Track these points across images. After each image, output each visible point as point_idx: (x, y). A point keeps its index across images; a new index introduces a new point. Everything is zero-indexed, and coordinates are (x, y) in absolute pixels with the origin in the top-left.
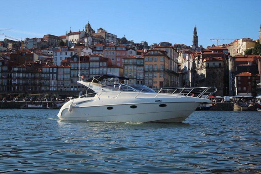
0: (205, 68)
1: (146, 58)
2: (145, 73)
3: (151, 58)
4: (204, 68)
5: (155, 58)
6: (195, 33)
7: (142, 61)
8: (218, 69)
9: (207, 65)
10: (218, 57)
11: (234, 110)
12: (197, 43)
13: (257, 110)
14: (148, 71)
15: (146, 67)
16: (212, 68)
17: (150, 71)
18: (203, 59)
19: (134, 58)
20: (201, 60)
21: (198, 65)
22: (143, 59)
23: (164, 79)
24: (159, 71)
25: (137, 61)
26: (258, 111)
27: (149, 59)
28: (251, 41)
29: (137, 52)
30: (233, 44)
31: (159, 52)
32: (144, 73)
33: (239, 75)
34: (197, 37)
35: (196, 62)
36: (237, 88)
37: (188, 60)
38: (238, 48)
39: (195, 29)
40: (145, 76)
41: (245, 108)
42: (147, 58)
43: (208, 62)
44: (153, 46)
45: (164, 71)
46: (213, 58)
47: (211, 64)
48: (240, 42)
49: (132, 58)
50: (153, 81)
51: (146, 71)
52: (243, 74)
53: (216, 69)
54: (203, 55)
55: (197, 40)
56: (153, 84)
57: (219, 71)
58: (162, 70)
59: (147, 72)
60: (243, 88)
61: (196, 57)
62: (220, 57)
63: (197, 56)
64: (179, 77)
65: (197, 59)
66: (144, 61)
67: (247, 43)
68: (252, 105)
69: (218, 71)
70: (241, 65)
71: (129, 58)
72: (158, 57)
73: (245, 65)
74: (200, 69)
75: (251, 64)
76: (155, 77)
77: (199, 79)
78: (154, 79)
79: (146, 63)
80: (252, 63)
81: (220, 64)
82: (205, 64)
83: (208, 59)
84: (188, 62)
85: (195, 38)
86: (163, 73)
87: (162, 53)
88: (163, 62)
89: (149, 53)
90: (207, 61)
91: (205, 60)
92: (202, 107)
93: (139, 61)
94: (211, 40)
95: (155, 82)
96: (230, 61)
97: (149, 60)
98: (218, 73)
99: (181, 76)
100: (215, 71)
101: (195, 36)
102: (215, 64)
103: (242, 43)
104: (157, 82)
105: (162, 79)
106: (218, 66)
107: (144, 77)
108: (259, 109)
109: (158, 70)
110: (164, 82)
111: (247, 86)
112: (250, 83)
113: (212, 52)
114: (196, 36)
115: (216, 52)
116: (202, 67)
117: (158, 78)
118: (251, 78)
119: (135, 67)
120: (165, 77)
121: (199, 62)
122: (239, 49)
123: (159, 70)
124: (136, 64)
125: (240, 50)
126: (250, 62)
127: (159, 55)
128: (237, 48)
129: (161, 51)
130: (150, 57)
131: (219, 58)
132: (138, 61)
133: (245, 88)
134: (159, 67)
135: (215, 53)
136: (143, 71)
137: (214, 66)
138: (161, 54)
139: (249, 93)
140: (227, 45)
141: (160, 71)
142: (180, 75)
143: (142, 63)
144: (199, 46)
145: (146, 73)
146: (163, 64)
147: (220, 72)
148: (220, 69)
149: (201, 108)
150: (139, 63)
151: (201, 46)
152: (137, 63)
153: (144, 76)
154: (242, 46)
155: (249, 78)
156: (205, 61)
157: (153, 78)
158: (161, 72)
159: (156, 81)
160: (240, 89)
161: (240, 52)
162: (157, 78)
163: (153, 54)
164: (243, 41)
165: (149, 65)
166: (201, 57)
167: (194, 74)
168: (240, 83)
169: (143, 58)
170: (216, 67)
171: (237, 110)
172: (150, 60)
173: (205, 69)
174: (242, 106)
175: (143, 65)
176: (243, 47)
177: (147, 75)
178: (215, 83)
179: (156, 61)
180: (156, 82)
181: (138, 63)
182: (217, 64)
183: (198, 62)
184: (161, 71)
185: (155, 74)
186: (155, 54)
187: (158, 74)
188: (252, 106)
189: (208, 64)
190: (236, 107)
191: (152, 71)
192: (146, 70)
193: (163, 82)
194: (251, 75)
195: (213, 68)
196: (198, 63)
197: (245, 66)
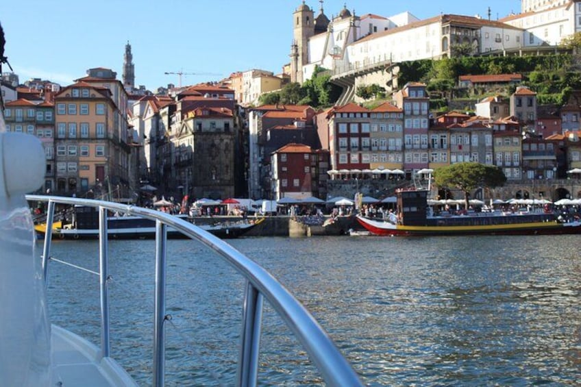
0: (193, 133)
1: (60, 107)
2: (58, 143)
3: (72, 106)
4: (190, 133)
5: (84, 105)
6: (129, 57)
7: (49, 114)
8: (223, 136)
9: (198, 127)
10: (222, 109)
11: (291, 235)
12: (133, 80)
13: (348, 234)
14: (64, 139)
15: (61, 129)
16: (208, 133)
17: (69, 139)
18: (184, 112)
19: (27, 106)
20: (178, 115)
21: (170, 128)
22: (52, 108)
23: (106, 160)
24: (92, 139)
25: (36, 114)
26: (353, 234)
27: (67, 108)
28: (271, 76)
29: (19, 93)
30: (230, 82)
31: (93, 92)
32: (55, 143)
33: (284, 151)
34: (133, 66)
35: (165, 120)
36: (278, 182)
37: (138, 114)
38: (243, 91)
39: (128, 48)
40: (58, 150)
41: (317, 229)
42: (62, 107)
43: (199, 120)
44: (31, 83)
45: (107, 139)
46: (211, 111)
47: (206, 124)
48: (248, 77)
49: (24, 106)
50: (78, 164)
51: (61, 139)
52: (290, 149)
53: (217, 136)
54: (183, 104)
55: (133, 74)
56: (78, 171)
57: (225, 141)
58: (102, 136)
59: (62, 141)
60: (293, 182)
61: (163, 108)
62: (226, 109)
63: (166, 106)
64: (130, 156)
65: (167, 113)
66: (54, 114)
67: (264, 79)
68: (333, 222)
69: (222, 140)
70: (281, 128)
71: (15, 106)
72: (92, 104)
73: (289, 127)
74: (176, 135)
75: (302, 125)
76: (85, 153)
77: (173, 161)
78: (82, 158)
79: (59, 119)
80: (304, 123)
81: (227, 125)
82: (191, 124)
83: (200, 113)
84: (138, 120)
85: (129, 69)
86: (104, 144)
87: (101, 94)
88: (104, 117)
89: (68, 94)
90: (196, 117)
91: (191, 114)
92: (230, 230)
93: (42, 113)
94: (166, 73)
95: (83, 166)
96: (254, 117)
97: (68, 112)
98: (223, 147)
99: (134, 151)
100: (217, 141)
101: (129, 65)
102: (214, 124)
103: (252, 80)
104: (89, 166)
105: (102, 160)
106: (223, 130)
107: (55, 155)
108: (353, 231)
109: (91, 136)
110: (106, 167)
111: (302, 176)
112: (307, 169)
113: (205, 96)
114: (131, 64)
115: (215, 96)
116: (184, 130)
117: (92, 157)
118: (310, 157)
119: (30, 128)
120: (109, 154)
121: (174, 119)
122: (246, 92)
123: (94, 137)
124: (34, 121)
125: (248, 96)
126: (298, 120)
127: (93, 99)
128: (241, 91)
129: (99, 90)
130: (70, 104)
131: (225, 111)
132: (38, 113)
133: (296, 182)
134: (92, 130)
135: (213, 99)
136: (52, 140)
137: (213, 130)
138: (98, 95)
139: (305, 193)
140: (216, 83)
141: (97, 139)
142: (132, 150)
143: (48, 118)
144: (138, 88)
145: (60, 143)
146: (104, 121)
147: (227, 143)
148: (227, 136)
149: (227, 232)
150: (42, 119)
151: (142, 88)
152: (35, 117)
153: (55, 151)
154: (252, 87)
155: (306, 157)
156: (192, 118)
157: (79, 156)
158: (99, 141)
159: (87, 164)
160: (285, 184)
161: (248, 101)
162: (89, 156)
163: (77, 96)
164: (255, 75)
165: (67, 124)
166: (179, 108)
167: (157, 147)
168: (285, 169)
169: (51, 104)
170: (218, 132)
171: (299, 233)
172: (71, 111)
173: (192, 137)
174: (310, 225)
175: (52, 125)
176: (253, 90)
177: (63, 149)
178: (216, 168)
179: (86, 113)
180: (87, 168)
181: (38, 119)
182: (220, 124)
183: (170, 120)
184: (100, 139)
185: (83, 146)
186: (84, 96)
187: (92, 147)
188: (332, 224)
189: (200, 125)
190: (295, 228)
191: (76, 139)
192: (61, 136)
193: (103, 167)
194: (310, 151)
195: (211, 133)
196: (170, 122)
197: (289, 130)
